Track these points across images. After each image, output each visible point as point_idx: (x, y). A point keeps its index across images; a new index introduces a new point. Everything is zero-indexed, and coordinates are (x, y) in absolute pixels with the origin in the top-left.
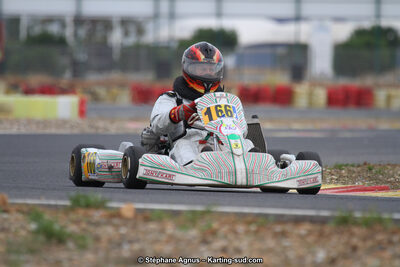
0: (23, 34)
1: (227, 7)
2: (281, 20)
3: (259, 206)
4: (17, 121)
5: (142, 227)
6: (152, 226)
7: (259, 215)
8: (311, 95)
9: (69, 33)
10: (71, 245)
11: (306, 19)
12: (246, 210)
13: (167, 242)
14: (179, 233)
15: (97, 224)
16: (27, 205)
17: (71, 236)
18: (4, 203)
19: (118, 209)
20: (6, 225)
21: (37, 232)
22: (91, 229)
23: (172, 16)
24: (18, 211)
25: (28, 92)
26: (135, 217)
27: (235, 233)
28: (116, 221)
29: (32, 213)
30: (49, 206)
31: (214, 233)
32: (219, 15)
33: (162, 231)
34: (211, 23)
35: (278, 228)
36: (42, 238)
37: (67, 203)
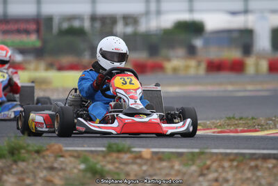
1: (197, 5)
2: (234, 13)
4: (56, 90)
5: (158, 165)
6: (164, 164)
7: (237, 154)
8: (257, 65)
9: (87, 25)
13: (176, 175)
14: (184, 169)
15: (126, 164)
16: (76, 151)
17: (109, 172)
18: (61, 150)
19: (140, 152)
20: (64, 166)
21: (85, 171)
22: (122, 166)
23: (159, 13)
24: (71, 156)
25: (61, 69)
26: (152, 158)
27: (223, 167)
28: (139, 161)
29: (78, 156)
30: (92, 152)
31: (208, 168)
32: (191, 10)
33: (172, 167)
34: (186, 17)
35: (253, 164)
36: (89, 175)
37: (104, 149)
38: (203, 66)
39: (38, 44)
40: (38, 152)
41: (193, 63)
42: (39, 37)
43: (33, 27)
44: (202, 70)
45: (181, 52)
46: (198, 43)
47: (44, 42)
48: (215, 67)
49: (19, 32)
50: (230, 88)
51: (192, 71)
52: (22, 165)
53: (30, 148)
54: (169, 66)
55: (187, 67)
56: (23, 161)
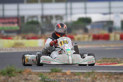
0: (26, 21)
1: (88, 11)
2: (104, 14)
3: (108, 70)
5: (73, 78)
6: (76, 77)
7: (109, 73)
8: (115, 36)
9: (40, 20)
12: (105, 71)
14: (85, 79)
15: (59, 77)
16: (37, 72)
18: (30, 72)
19: (65, 72)
20: (31, 78)
21: (42, 80)
23: (71, 14)
24: (35, 74)
25: (28, 39)
26: (71, 75)
27: (103, 78)
28: (65, 76)
29: (38, 74)
30: (44, 72)
31: (96, 78)
32: (86, 13)
34: (83, 16)
35: (116, 76)
37: (50, 71)
38: (91, 37)
39: (18, 28)
40: (20, 72)
41: (87, 36)
42: (18, 25)
43: (16, 21)
44: (91, 39)
45: (81, 31)
46: (89, 27)
47: (21, 27)
48: (96, 38)
49: (9, 23)
50: (103, 46)
51: (86, 40)
52: (13, 78)
53: (16, 71)
54: (76, 37)
55: (84, 38)
56: (14, 76)
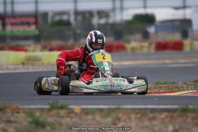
1: (149, 3)
2: (177, 8)
5: (84, 118)
6: (90, 117)
10: (48, 128)
11: (189, 7)
12: (138, 107)
14: (102, 120)
15: (62, 117)
17: (48, 124)
18: (17, 108)
21: (30, 123)
22: (59, 119)
23: (122, 9)
24: (25, 112)
26: (81, 113)
27: (130, 119)
28: (72, 115)
31: (119, 119)
32: (145, 7)
33: (94, 119)
34: (141, 11)
35: (151, 115)
36: (33, 125)
37: (48, 107)
